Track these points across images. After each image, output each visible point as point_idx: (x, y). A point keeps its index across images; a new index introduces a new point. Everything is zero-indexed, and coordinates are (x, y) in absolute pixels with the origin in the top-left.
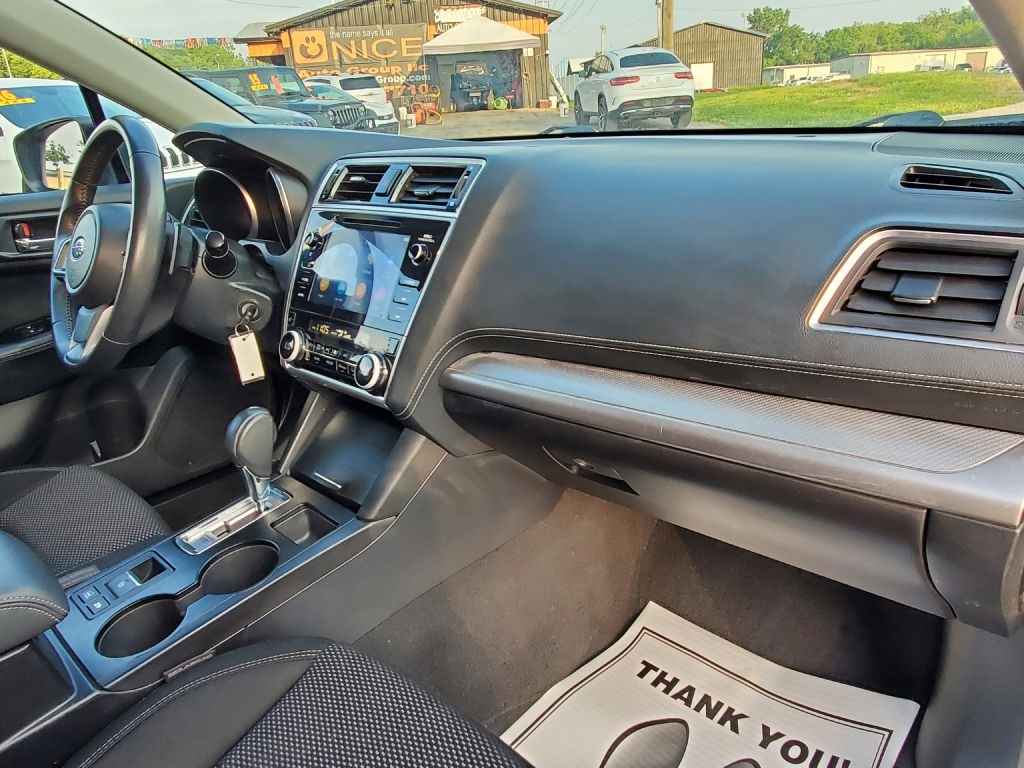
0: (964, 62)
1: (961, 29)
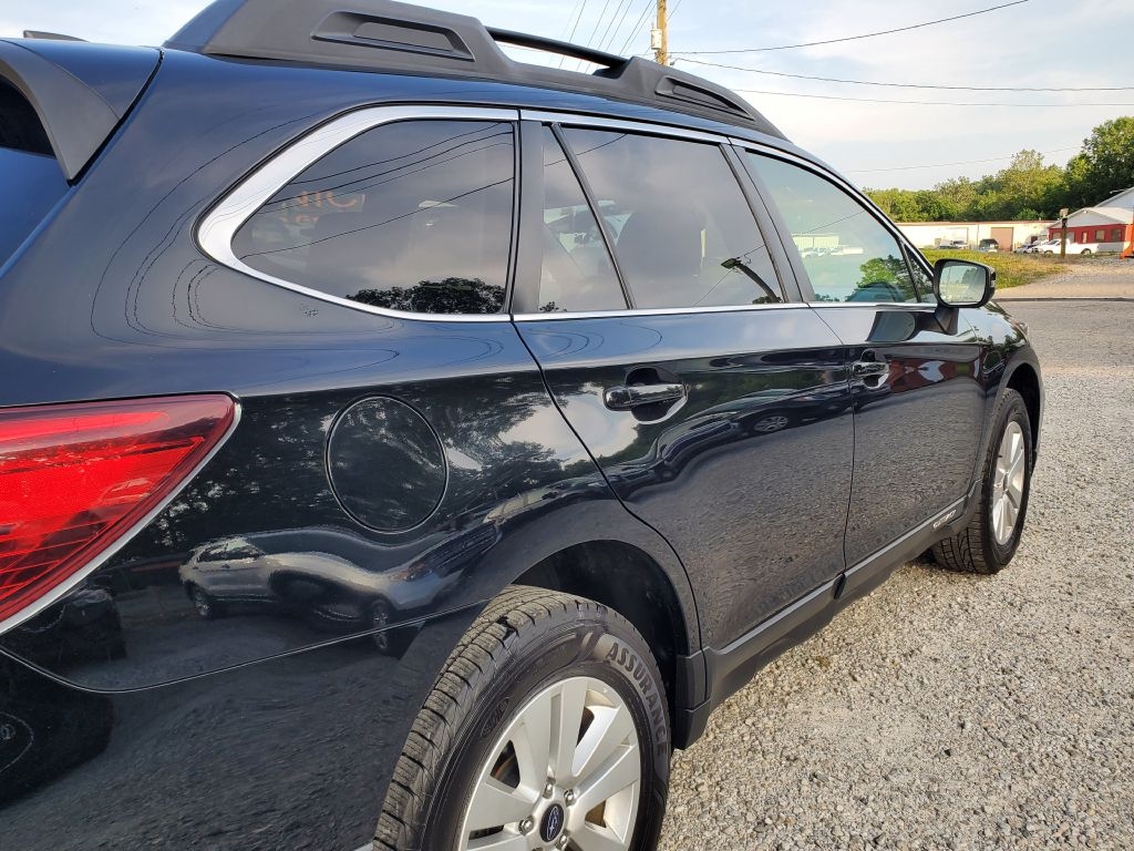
0: (988, 237)
1: (984, 201)
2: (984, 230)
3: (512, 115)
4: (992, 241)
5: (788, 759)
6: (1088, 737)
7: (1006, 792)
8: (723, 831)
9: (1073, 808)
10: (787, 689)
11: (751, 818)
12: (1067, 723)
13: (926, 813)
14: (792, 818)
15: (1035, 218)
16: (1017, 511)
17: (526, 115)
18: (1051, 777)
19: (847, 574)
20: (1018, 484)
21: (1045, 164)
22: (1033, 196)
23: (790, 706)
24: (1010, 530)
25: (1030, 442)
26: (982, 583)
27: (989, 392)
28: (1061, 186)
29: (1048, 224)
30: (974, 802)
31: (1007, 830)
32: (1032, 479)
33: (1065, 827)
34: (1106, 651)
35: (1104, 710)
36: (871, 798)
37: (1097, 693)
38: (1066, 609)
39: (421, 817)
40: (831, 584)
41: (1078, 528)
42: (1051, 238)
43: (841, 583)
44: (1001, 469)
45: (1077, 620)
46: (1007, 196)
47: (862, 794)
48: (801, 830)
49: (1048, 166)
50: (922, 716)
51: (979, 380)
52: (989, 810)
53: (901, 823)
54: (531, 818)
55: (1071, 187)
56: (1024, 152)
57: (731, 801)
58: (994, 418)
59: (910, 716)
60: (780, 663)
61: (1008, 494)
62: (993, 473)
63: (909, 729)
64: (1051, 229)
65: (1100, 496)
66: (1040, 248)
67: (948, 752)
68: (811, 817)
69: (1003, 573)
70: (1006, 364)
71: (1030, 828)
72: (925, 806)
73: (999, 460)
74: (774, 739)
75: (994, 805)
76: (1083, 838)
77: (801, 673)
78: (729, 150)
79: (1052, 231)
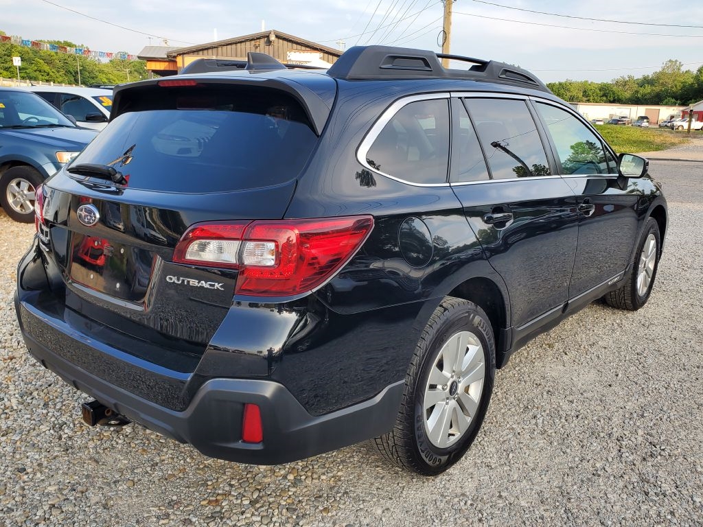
0: (643, 115)
1: (642, 91)
2: (641, 110)
3: (447, 95)
4: (646, 118)
5: (536, 384)
6: (675, 382)
7: (636, 402)
8: (509, 410)
9: (665, 409)
10: (534, 356)
11: (521, 405)
12: (666, 377)
13: (599, 407)
14: (540, 406)
15: (674, 104)
16: (650, 279)
17: (453, 95)
18: (656, 397)
19: (569, 302)
20: (651, 266)
21: (683, 69)
22: (674, 89)
23: (536, 364)
24: (645, 289)
25: (659, 245)
26: (630, 315)
27: (641, 217)
28: (692, 84)
29: (682, 108)
30: (621, 404)
31: (635, 415)
32: (659, 264)
33: (660, 415)
34: (688, 348)
35: (684, 372)
36: (575, 401)
37: (682, 365)
38: (671, 329)
39: (417, 374)
40: (562, 306)
41: (681, 290)
42: (683, 117)
43: (566, 306)
44: (643, 258)
45: (675, 334)
46: (657, 89)
47: (571, 399)
48: (544, 411)
49: (685, 71)
50: (598, 371)
51: (636, 211)
52: (627, 407)
53: (589, 411)
54: (446, 385)
55: (699, 85)
56: (670, 61)
57: (512, 399)
58: (642, 231)
59: (592, 370)
60: (529, 345)
61: (646, 271)
62: (639, 260)
63: (592, 375)
64: (683, 112)
65: (694, 276)
66: (675, 123)
67: (610, 385)
68: (548, 407)
69: (641, 311)
70: (650, 204)
71: (645, 415)
72: (599, 405)
73: (643, 253)
74: (529, 376)
75: (629, 406)
76: (669, 419)
77: (540, 350)
78: (528, 102)
79: (684, 113)
